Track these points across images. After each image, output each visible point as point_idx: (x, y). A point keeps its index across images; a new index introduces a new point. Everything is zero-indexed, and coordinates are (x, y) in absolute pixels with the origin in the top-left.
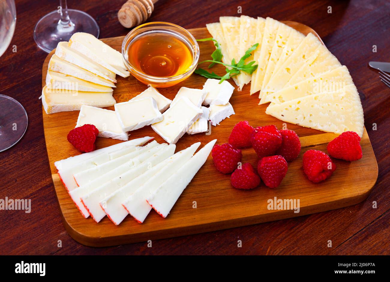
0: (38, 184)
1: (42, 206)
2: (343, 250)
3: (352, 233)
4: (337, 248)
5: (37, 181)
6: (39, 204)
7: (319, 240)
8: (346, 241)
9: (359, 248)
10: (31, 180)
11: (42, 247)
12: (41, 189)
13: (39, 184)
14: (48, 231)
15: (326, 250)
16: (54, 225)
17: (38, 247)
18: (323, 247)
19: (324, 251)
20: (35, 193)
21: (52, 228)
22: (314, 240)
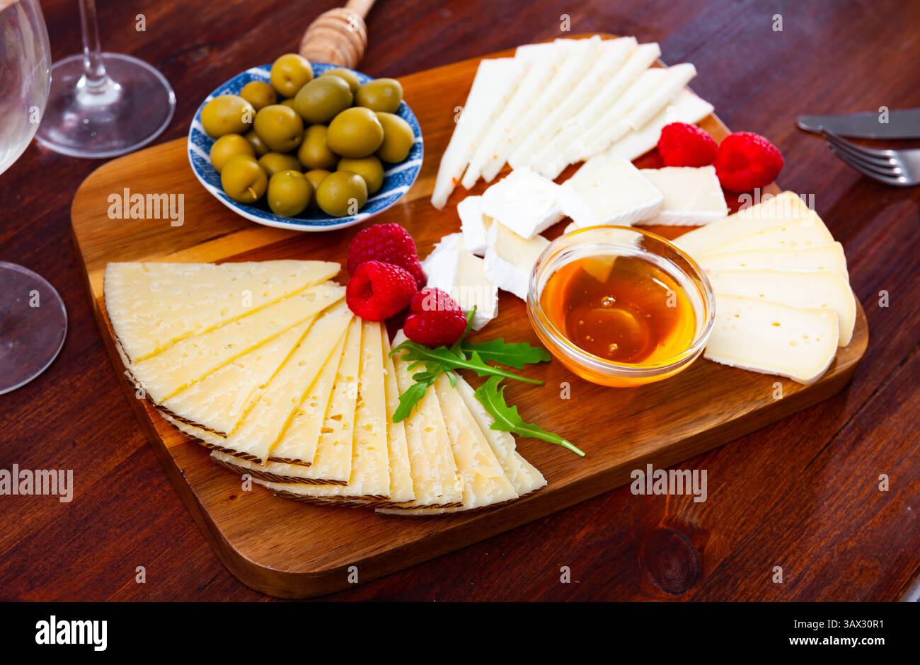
0: (126, 443)
1: (149, 490)
2: (820, 470)
3: (828, 433)
4: (808, 470)
5: (122, 438)
6: (142, 486)
7: (767, 460)
8: (822, 451)
9: (851, 461)
10: (108, 437)
11: (174, 577)
12: (136, 453)
13: (130, 443)
14: (177, 540)
15: (785, 477)
16: (189, 525)
17: (164, 579)
18: (778, 473)
19: (783, 480)
20: (124, 463)
21: (185, 534)
22: (756, 462)
